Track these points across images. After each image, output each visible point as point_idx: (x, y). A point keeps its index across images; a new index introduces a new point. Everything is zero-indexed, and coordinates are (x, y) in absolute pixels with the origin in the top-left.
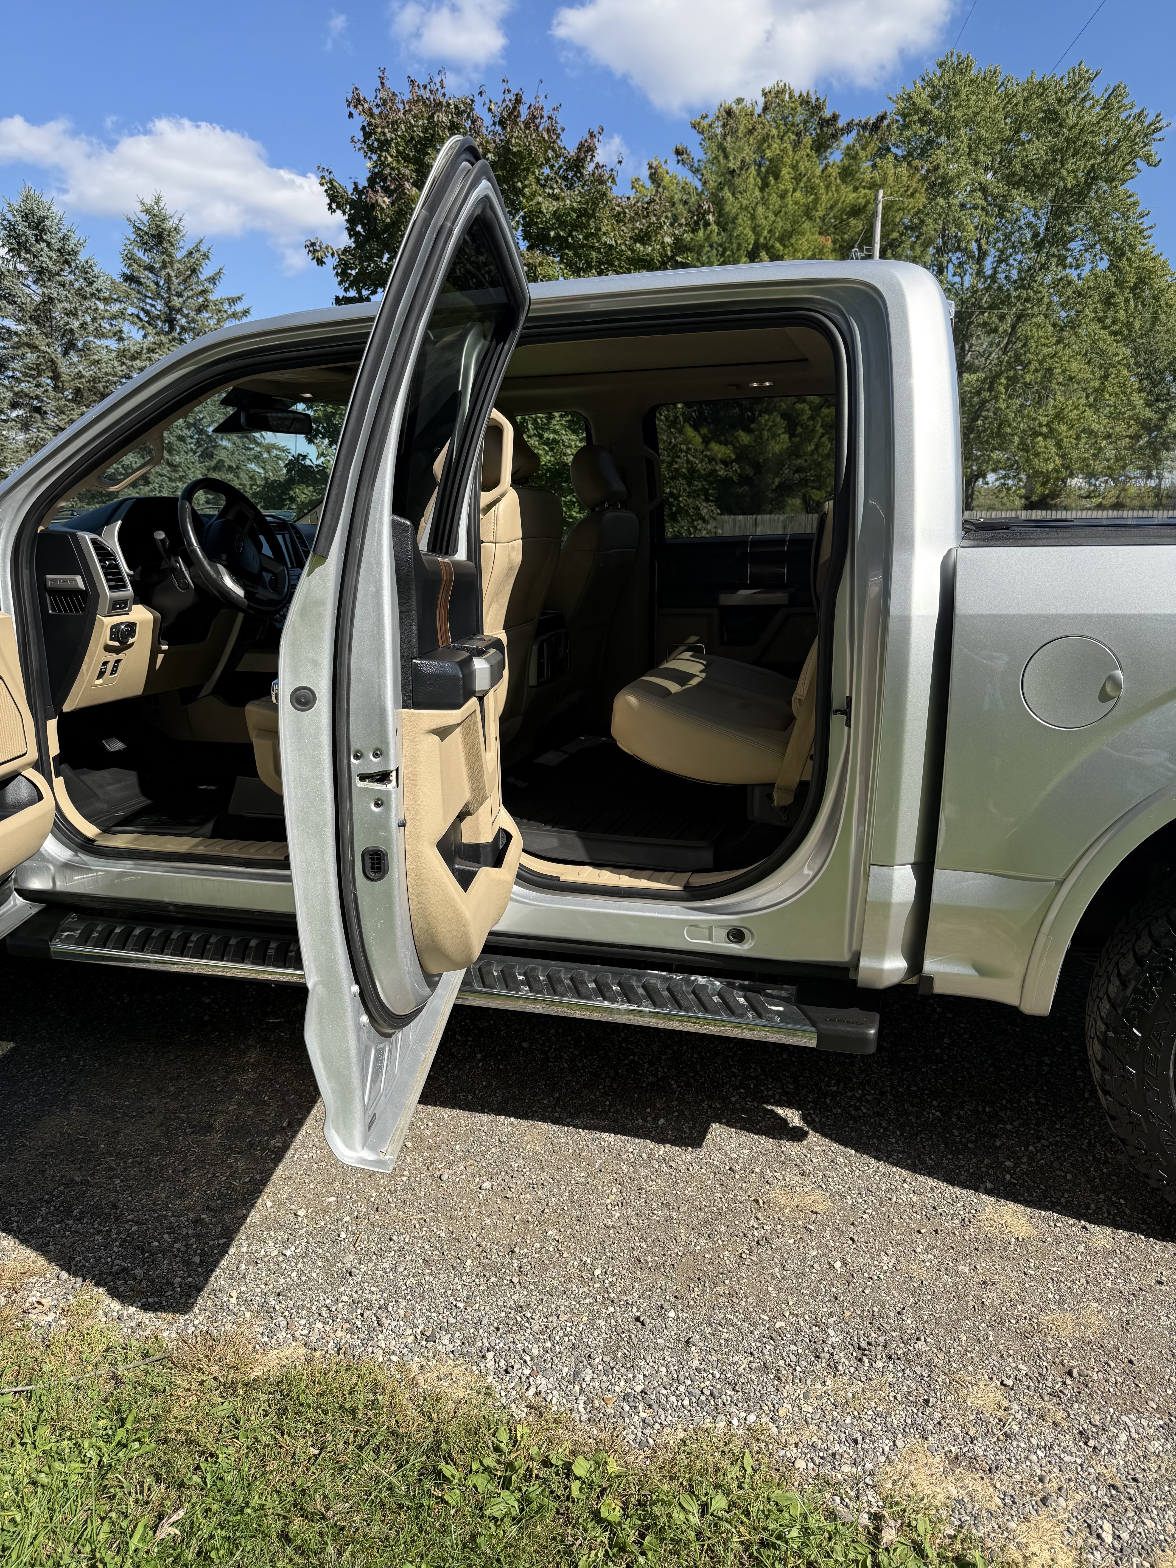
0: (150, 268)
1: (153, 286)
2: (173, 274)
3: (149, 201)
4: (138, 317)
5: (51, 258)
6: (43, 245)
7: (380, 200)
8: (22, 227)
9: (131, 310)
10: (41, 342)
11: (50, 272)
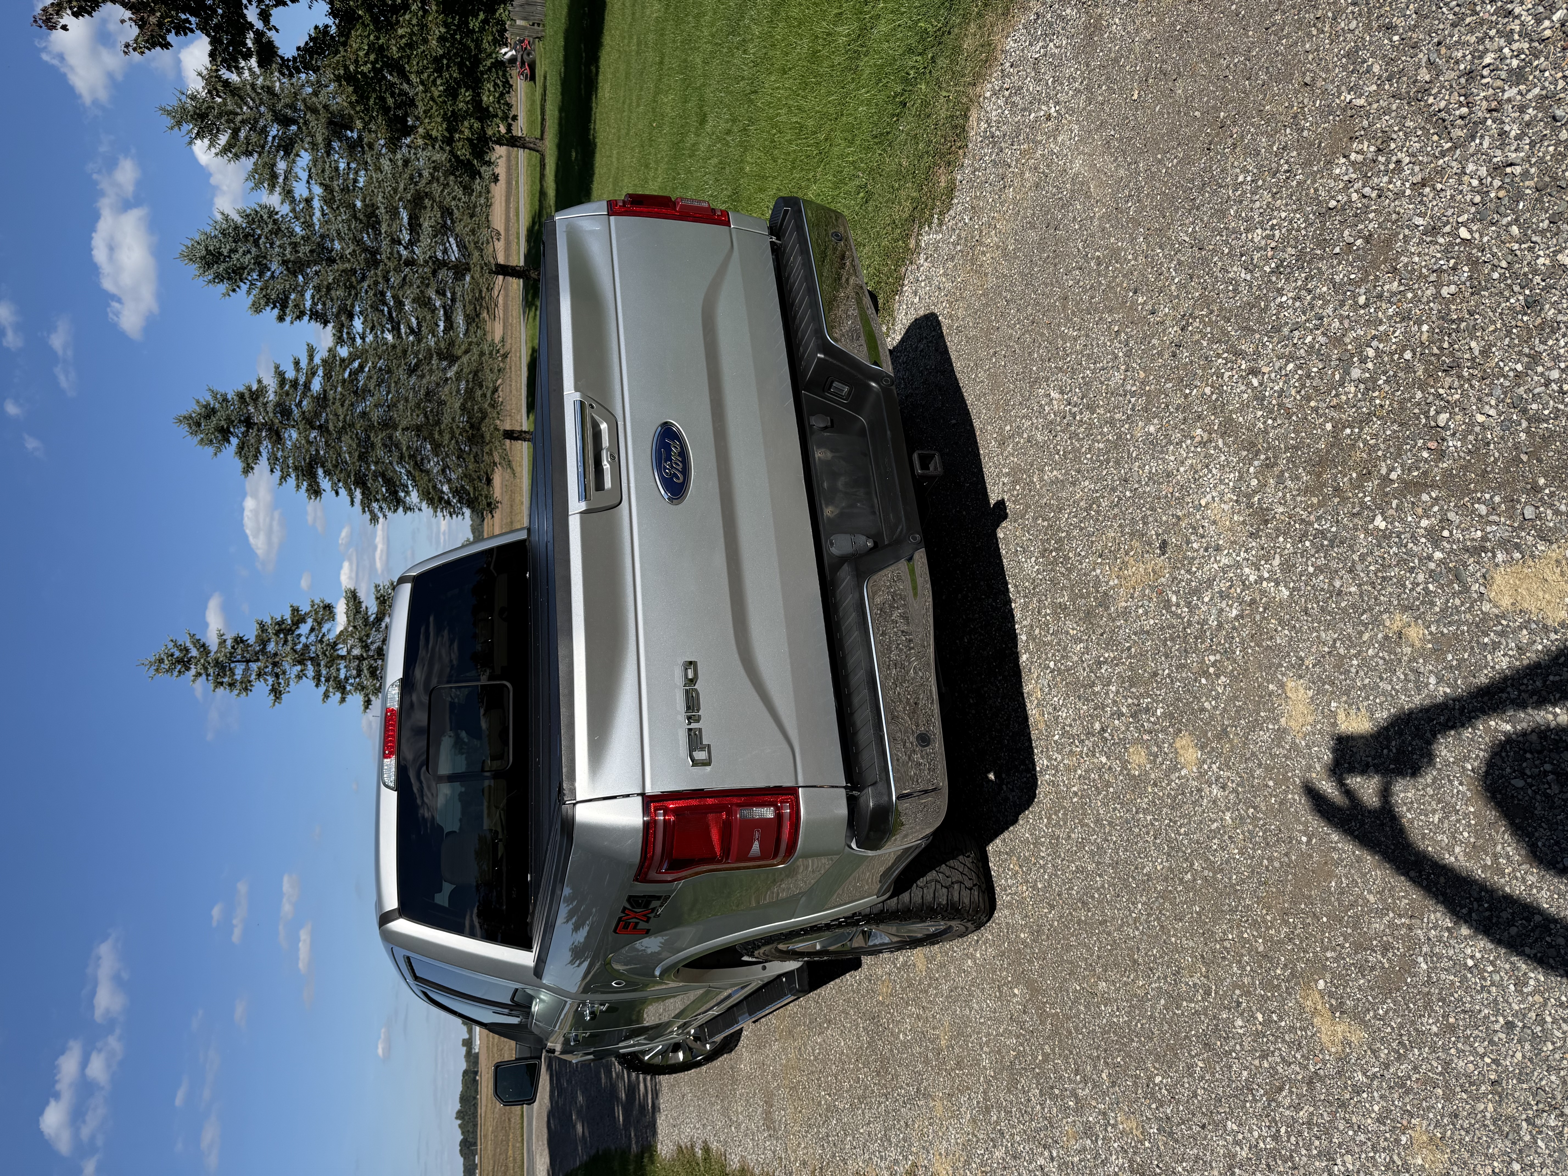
6: (233, 256)
8: (219, 269)
11: (258, 256)
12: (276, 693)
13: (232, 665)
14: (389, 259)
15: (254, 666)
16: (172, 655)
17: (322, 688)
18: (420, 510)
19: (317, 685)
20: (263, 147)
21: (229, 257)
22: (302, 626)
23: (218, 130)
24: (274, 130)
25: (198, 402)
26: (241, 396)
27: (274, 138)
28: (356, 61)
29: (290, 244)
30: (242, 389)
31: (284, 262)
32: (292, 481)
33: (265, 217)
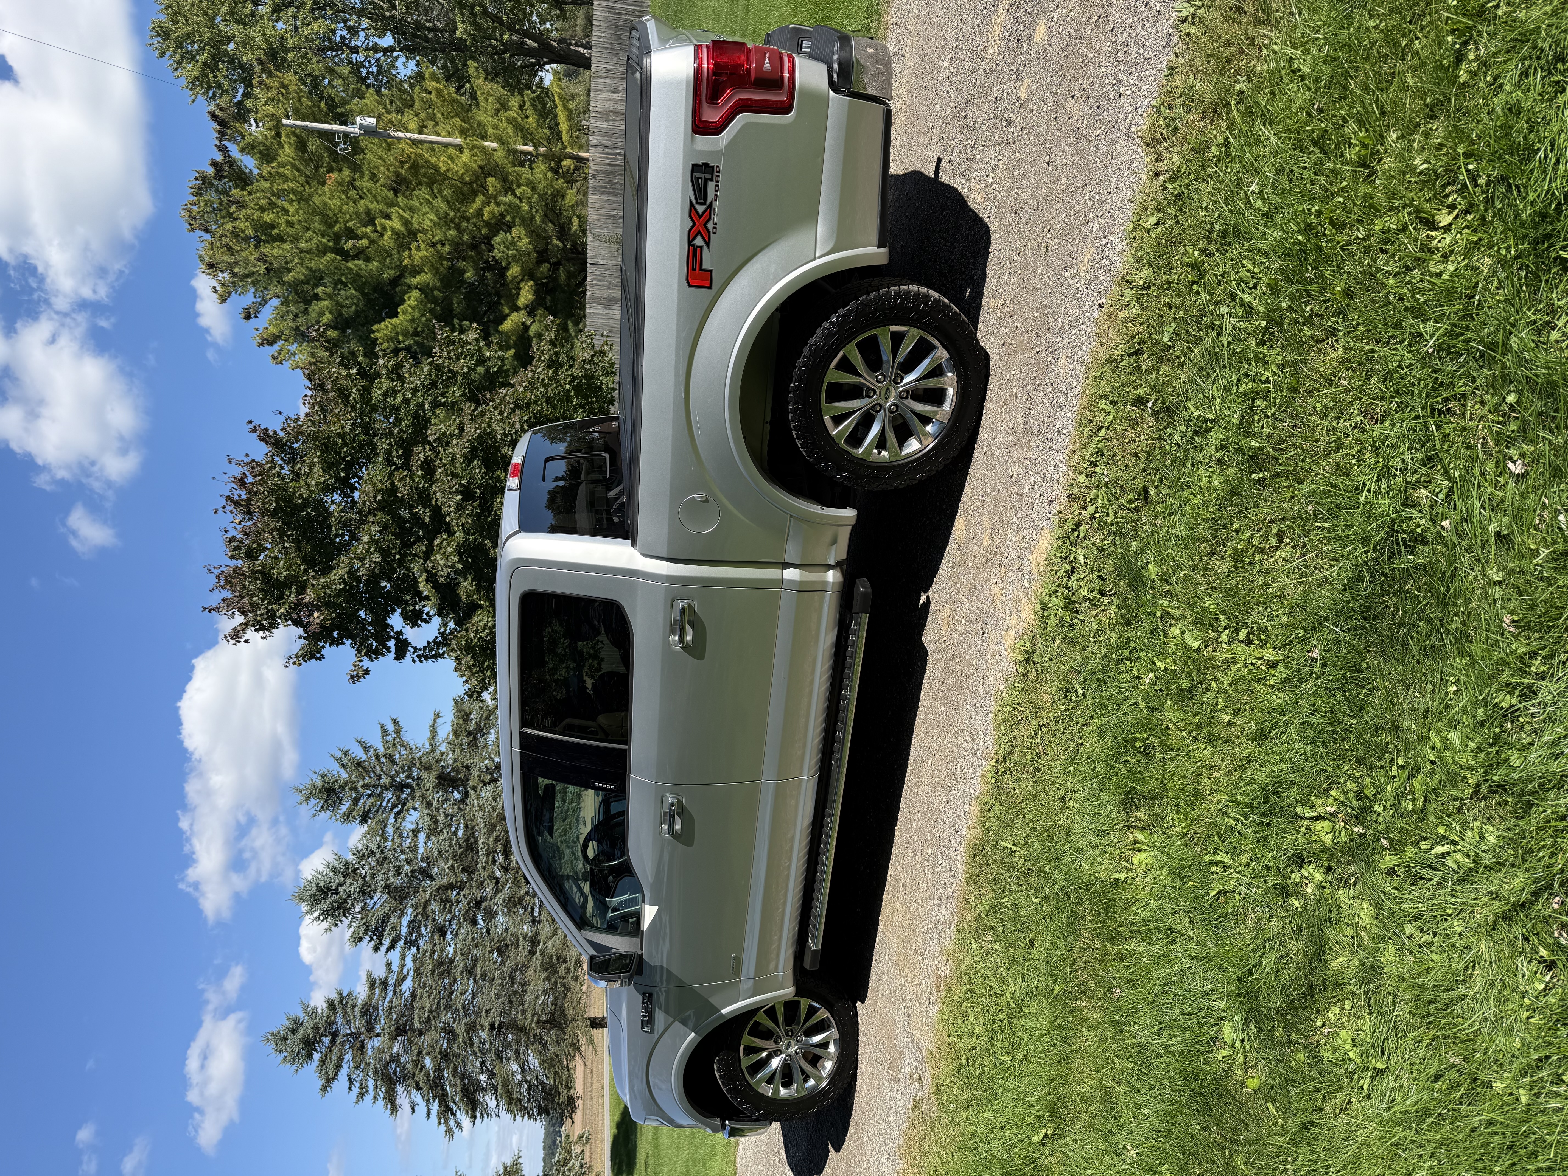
0: (356, 801)
1: (372, 800)
2: (361, 783)
3: (299, 797)
4: (398, 814)
5: (352, 884)
6: (340, 889)
7: (317, 621)
8: (325, 905)
9: (392, 820)
10: (423, 897)
11: (363, 885)
18: (498, 1116)
20: (377, 812)
21: (337, 891)
23: (341, 801)
24: (389, 795)
25: (288, 1019)
26: (331, 1004)
27: (388, 801)
29: (394, 867)
30: (333, 995)
32: (370, 1094)
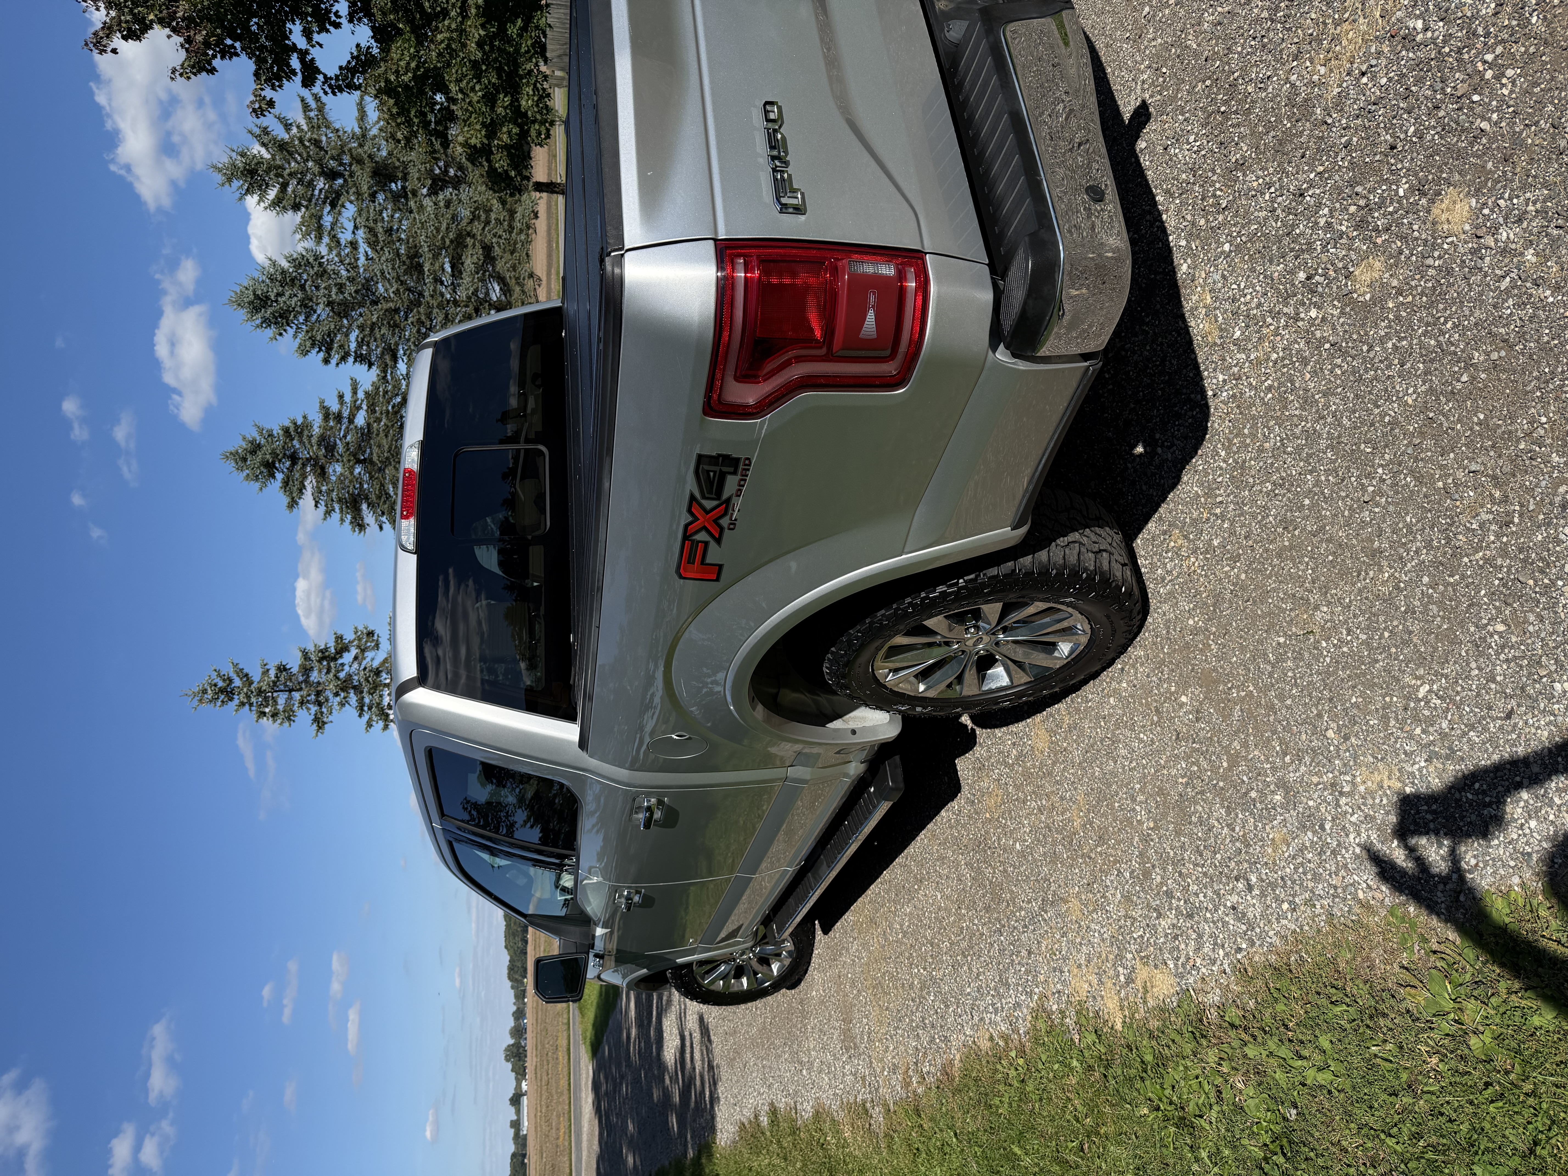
0: (284, 187)
3: (219, 177)
5: (291, 296)
6: (280, 299)
8: (266, 313)
11: (304, 299)
12: (319, 723)
13: (275, 694)
14: (432, 296)
15: (297, 695)
16: (215, 685)
17: (366, 717)
19: (360, 716)
20: (310, 201)
21: (276, 301)
22: (345, 655)
23: (267, 185)
24: (321, 183)
25: (244, 438)
26: (286, 431)
27: (321, 190)
28: (397, 72)
29: (336, 285)
30: (287, 423)
31: (330, 304)
32: (336, 516)
33: (311, 260)
